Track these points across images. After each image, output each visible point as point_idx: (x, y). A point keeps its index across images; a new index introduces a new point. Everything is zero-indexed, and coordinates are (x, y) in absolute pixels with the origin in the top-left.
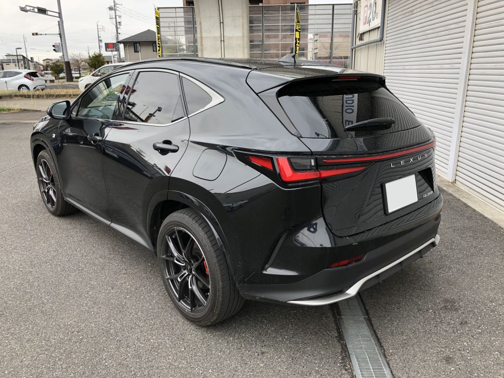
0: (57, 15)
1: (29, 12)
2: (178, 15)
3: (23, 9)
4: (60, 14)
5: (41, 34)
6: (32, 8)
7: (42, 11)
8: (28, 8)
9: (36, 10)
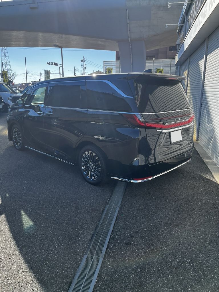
0: (61, 66)
1: (50, 65)
2: (113, 64)
3: (49, 64)
4: (62, 65)
5: (52, 73)
6: (52, 63)
7: (56, 64)
8: (50, 63)
9: (53, 64)
